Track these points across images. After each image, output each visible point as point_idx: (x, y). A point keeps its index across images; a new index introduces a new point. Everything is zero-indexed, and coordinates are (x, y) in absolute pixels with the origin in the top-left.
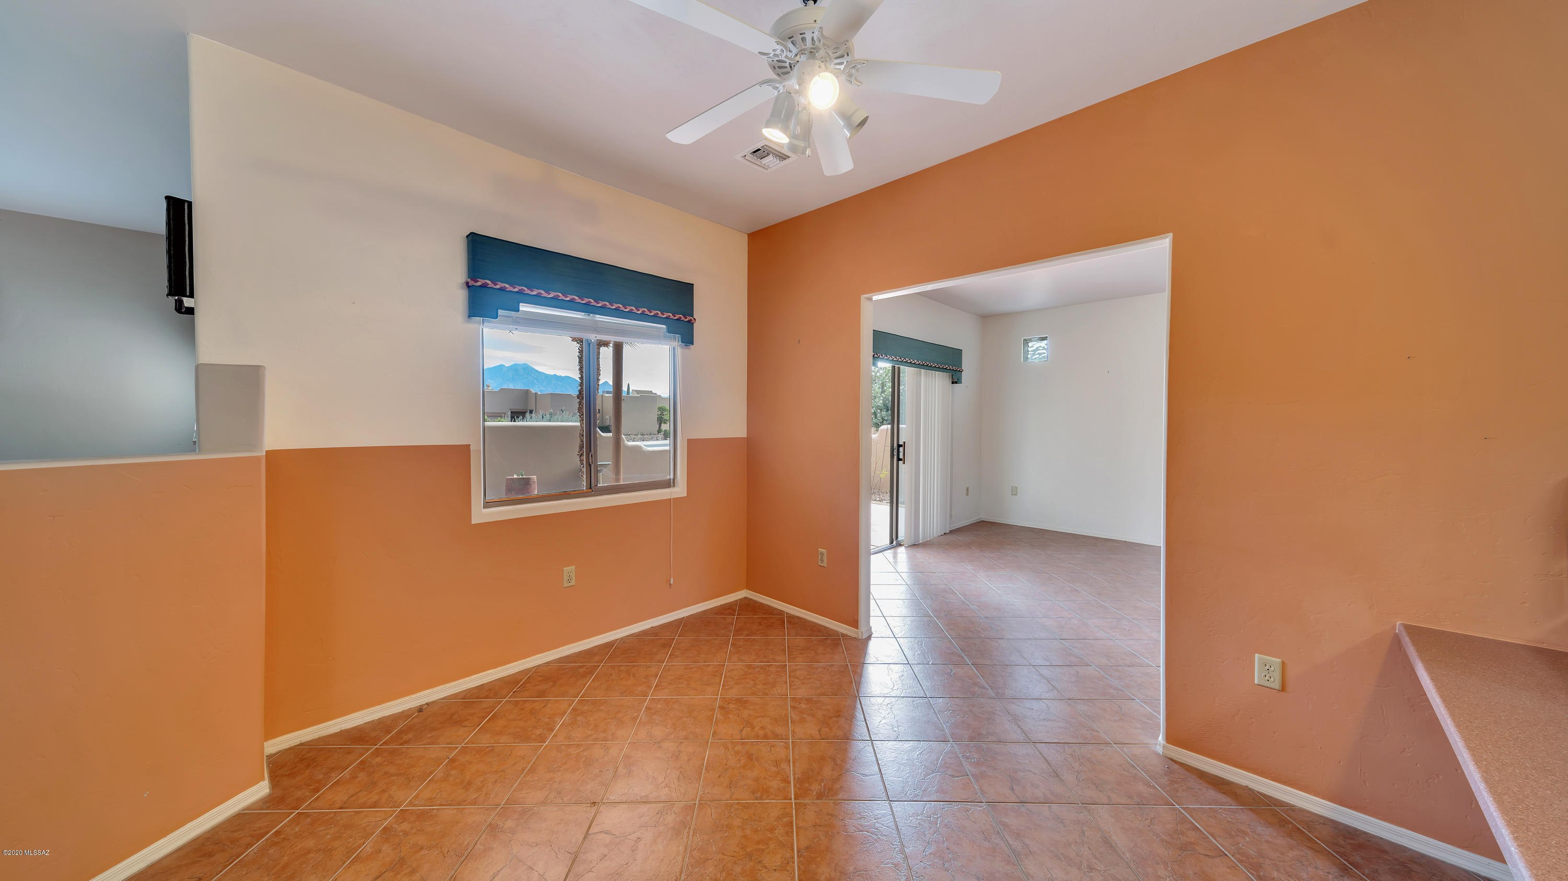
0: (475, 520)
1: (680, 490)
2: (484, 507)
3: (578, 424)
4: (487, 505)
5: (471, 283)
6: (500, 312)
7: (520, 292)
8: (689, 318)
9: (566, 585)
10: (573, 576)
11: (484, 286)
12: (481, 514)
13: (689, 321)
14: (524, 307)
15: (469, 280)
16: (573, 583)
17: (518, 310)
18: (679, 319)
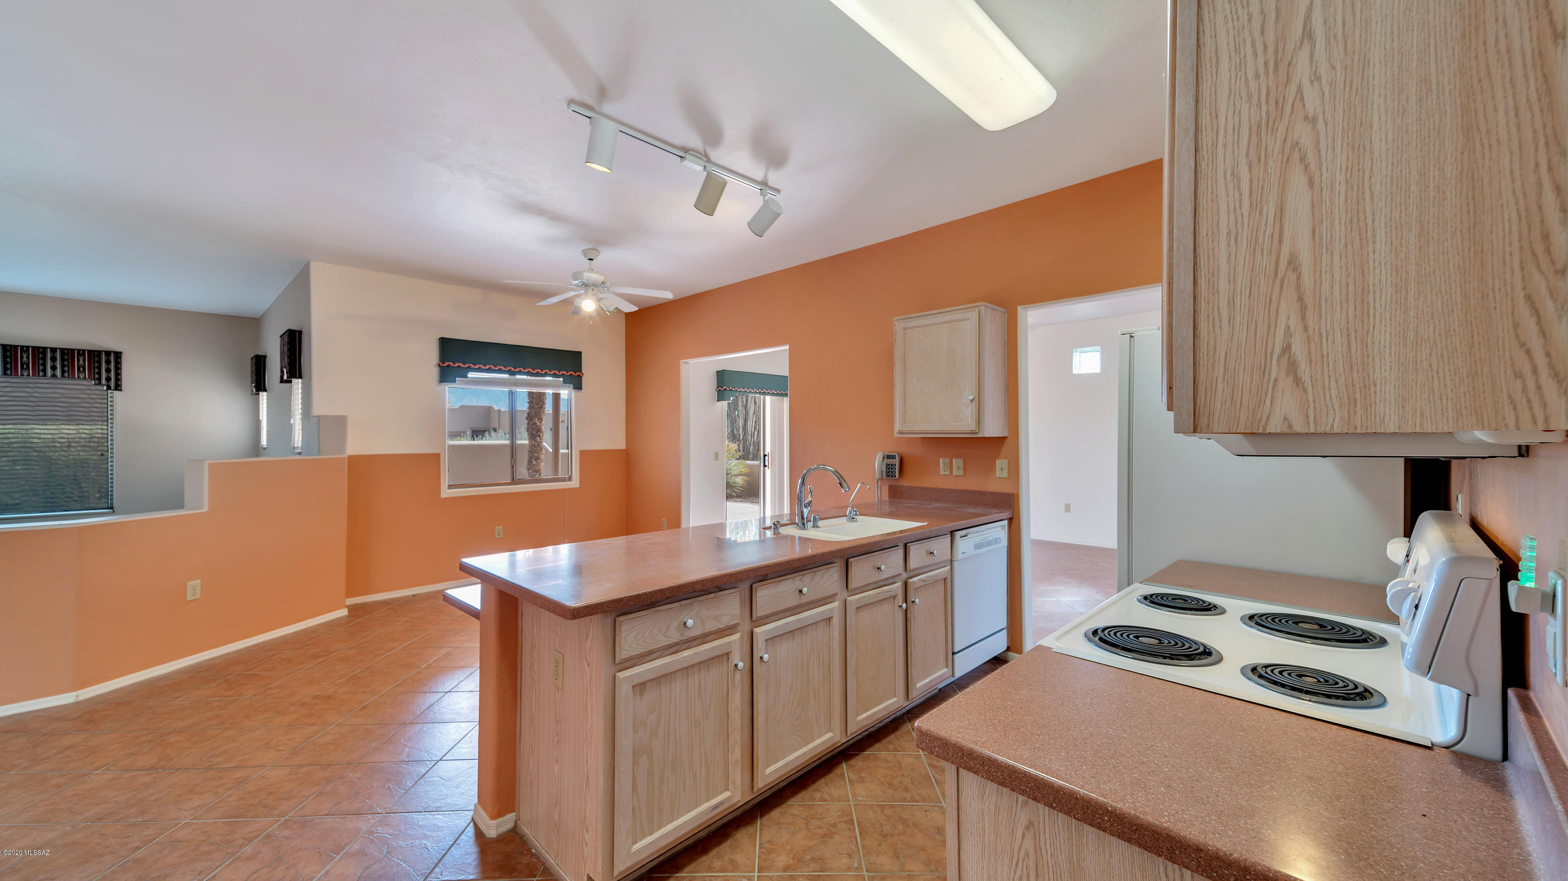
0: (443, 495)
1: (575, 483)
2: (448, 489)
3: (508, 442)
4: (450, 487)
5: (441, 364)
6: (457, 379)
7: (469, 367)
8: (578, 374)
9: (497, 537)
10: (502, 532)
11: (449, 366)
12: (446, 493)
13: (579, 375)
14: (471, 375)
15: (440, 363)
16: (501, 536)
17: (467, 377)
18: (571, 375)
